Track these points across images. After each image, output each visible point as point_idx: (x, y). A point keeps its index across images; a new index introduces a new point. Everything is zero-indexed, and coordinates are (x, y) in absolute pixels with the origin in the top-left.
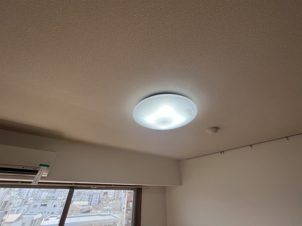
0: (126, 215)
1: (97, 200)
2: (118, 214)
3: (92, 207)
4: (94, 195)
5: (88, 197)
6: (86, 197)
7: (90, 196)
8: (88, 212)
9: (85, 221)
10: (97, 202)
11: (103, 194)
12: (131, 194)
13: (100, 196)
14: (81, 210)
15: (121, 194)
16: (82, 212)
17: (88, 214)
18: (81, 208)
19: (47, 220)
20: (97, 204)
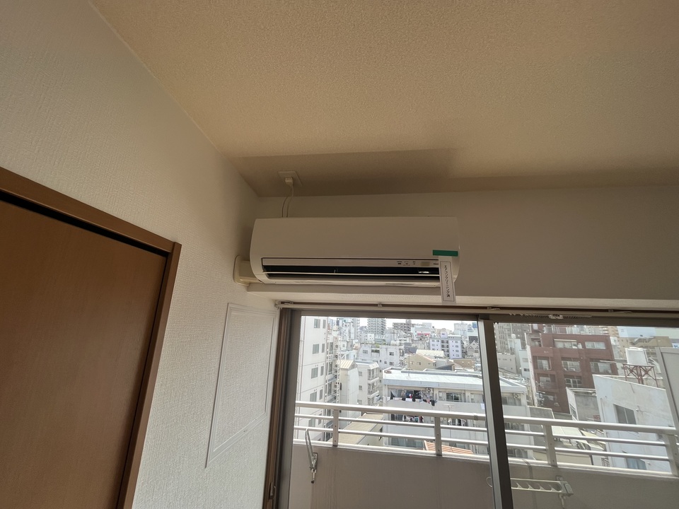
0: (536, 384)
1: (460, 349)
2: (516, 379)
3: (453, 361)
4: (450, 342)
5: (440, 344)
6: (436, 343)
7: (443, 342)
8: (449, 368)
9: (449, 382)
10: (460, 353)
11: (468, 339)
12: (539, 341)
13: (462, 343)
14: (435, 364)
15: (511, 341)
16: (437, 367)
17: (449, 372)
18: (433, 360)
19: (389, 372)
20: (461, 356)
